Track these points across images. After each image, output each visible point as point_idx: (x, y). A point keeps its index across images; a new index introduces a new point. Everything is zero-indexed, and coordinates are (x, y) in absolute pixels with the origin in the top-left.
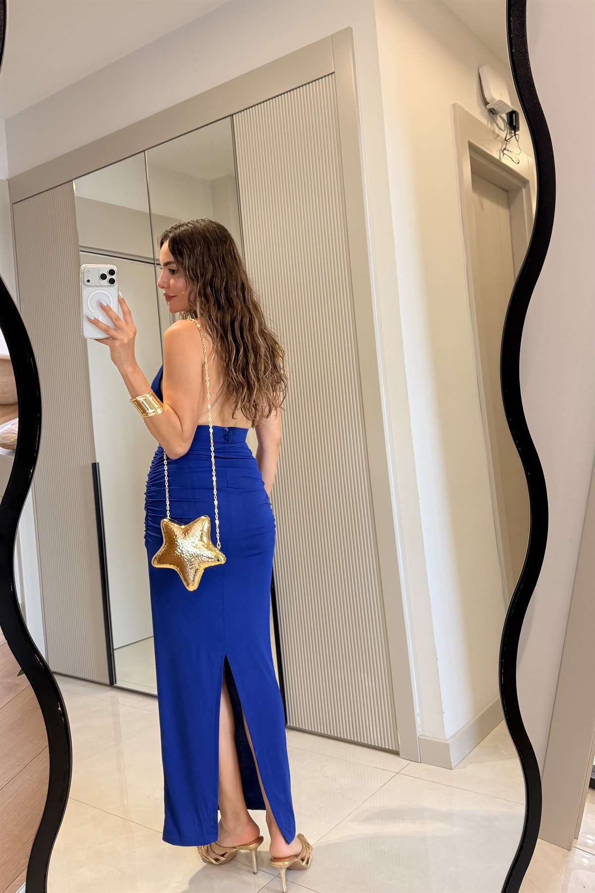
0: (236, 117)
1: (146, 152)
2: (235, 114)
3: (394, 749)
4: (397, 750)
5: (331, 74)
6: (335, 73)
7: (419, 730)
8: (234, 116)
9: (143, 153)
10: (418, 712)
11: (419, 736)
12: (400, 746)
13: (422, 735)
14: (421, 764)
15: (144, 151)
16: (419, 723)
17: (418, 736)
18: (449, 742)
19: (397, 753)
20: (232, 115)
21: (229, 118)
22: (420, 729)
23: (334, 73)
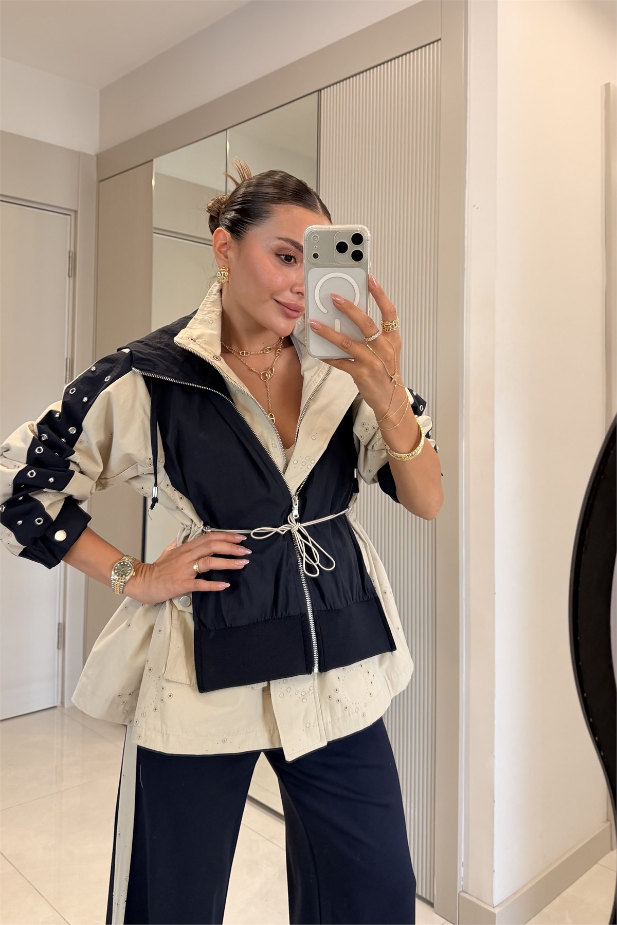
0: (324, 92)
1: (228, 130)
2: (324, 89)
3: (428, 898)
4: (432, 901)
5: (437, 41)
6: (442, 39)
7: (460, 883)
8: (322, 91)
9: (225, 132)
10: (463, 860)
11: (460, 892)
12: (435, 897)
13: (463, 891)
15: (226, 130)
16: (462, 876)
17: (458, 891)
18: (496, 911)
19: (431, 904)
20: (320, 90)
21: (317, 93)
22: (462, 883)
23: (440, 39)
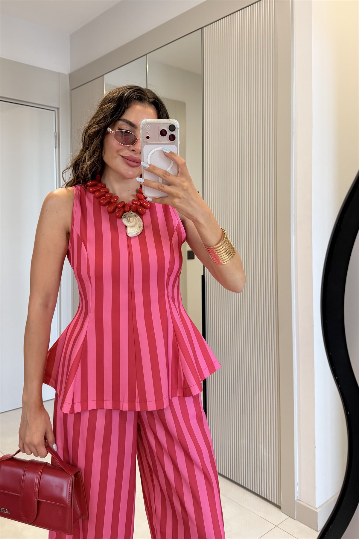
0: (205, 29)
1: (147, 55)
2: (205, 26)
4: (280, 505)
12: (282, 503)
14: (296, 520)
16: (297, 491)
17: (296, 499)
18: (318, 511)
21: (201, 30)
22: (297, 495)
